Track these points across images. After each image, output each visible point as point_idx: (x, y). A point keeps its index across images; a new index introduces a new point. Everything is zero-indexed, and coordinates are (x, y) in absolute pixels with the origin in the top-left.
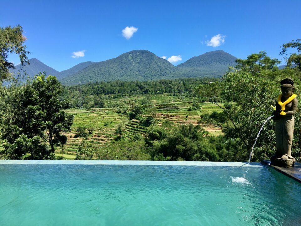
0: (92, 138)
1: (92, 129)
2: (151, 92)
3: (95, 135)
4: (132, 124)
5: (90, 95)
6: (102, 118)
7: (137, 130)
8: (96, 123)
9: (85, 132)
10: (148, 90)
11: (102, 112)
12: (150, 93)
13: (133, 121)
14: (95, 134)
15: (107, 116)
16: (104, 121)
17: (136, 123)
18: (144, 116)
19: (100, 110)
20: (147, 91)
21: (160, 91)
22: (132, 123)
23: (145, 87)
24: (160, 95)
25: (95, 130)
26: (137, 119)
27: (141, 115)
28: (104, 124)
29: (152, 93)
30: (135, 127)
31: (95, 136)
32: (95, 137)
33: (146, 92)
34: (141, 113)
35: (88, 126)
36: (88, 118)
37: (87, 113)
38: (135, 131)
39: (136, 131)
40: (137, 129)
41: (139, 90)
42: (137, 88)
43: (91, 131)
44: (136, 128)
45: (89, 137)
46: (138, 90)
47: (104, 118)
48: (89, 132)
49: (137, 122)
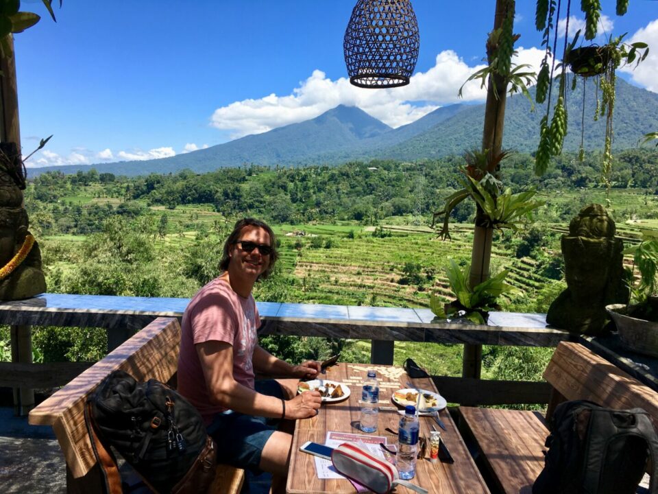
0: (432, 288)
1: (433, 270)
2: (595, 183)
3: (438, 282)
4: (520, 268)
5: (448, 186)
6: (458, 248)
7: (528, 284)
8: (443, 259)
9: (420, 275)
10: (587, 178)
11: (460, 234)
12: (591, 185)
13: (523, 262)
14: (440, 280)
15: (468, 244)
16: (460, 255)
17: (528, 267)
18: (549, 253)
19: (455, 230)
20: (584, 181)
21: (619, 181)
22: (520, 264)
23: (579, 171)
24: (616, 193)
25: (438, 273)
26: (534, 258)
27: (544, 250)
28: (460, 262)
29: (596, 186)
30: (524, 277)
31: (438, 285)
32: (437, 288)
33: (581, 183)
34: (544, 245)
35: (428, 261)
36: (428, 245)
37: (428, 235)
38: (522, 285)
39: (524, 286)
40: (527, 281)
41: (563, 177)
42: (559, 172)
43: (431, 273)
44: (527, 278)
45: (425, 286)
46: (559, 178)
47: (462, 248)
48: (426, 274)
49: (532, 266)
